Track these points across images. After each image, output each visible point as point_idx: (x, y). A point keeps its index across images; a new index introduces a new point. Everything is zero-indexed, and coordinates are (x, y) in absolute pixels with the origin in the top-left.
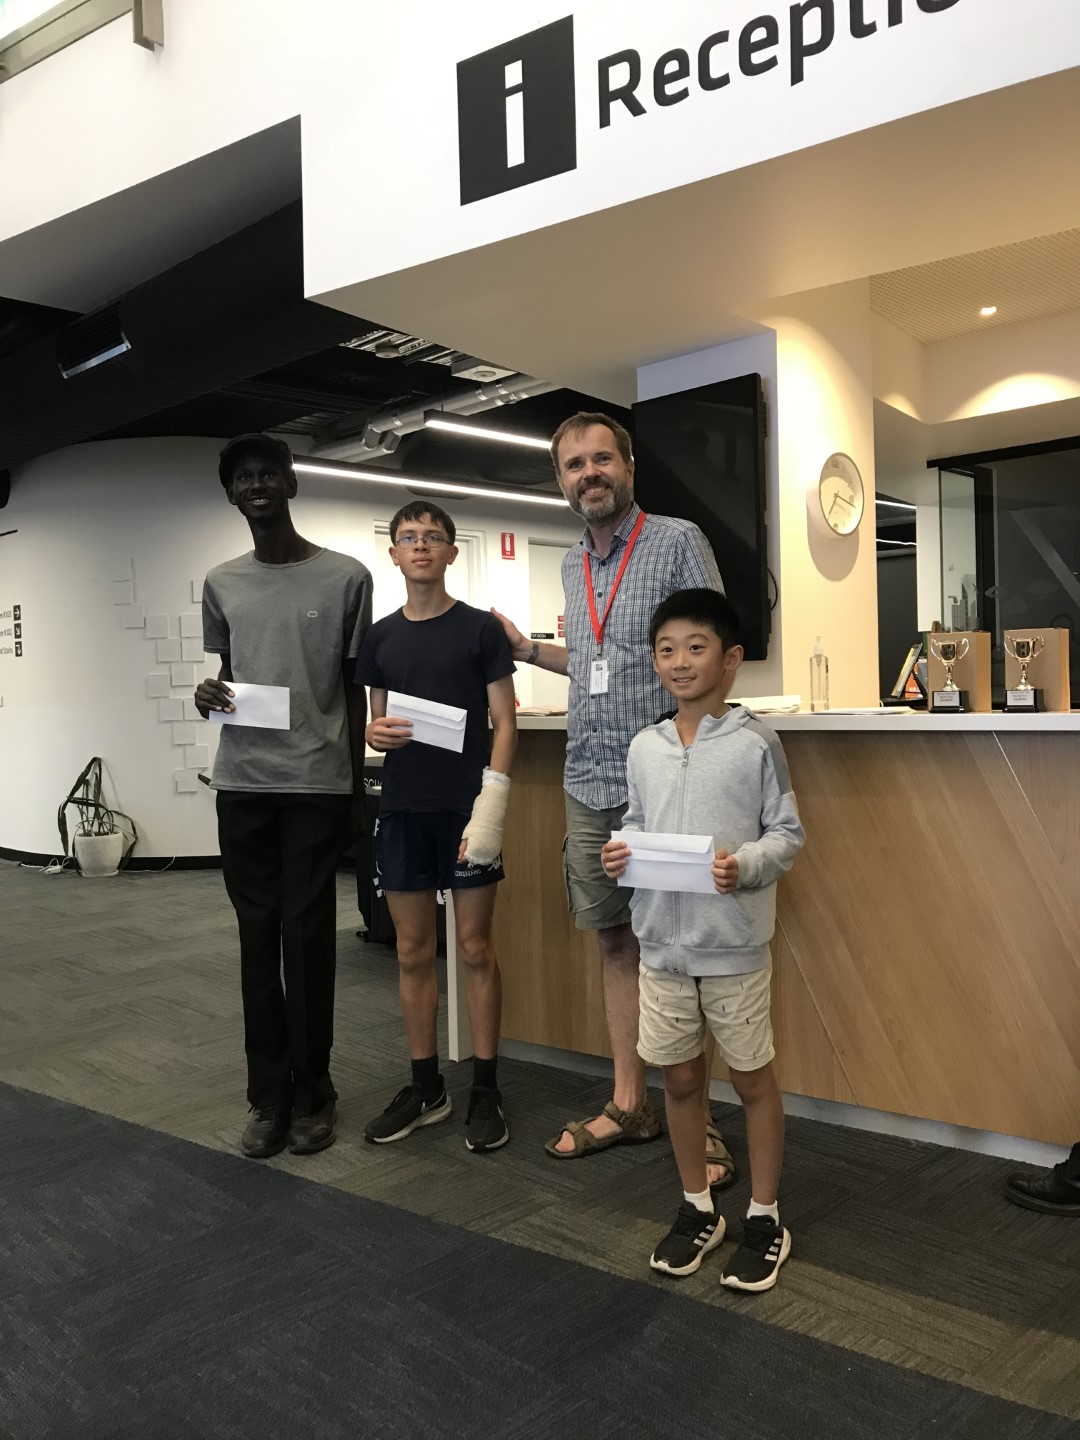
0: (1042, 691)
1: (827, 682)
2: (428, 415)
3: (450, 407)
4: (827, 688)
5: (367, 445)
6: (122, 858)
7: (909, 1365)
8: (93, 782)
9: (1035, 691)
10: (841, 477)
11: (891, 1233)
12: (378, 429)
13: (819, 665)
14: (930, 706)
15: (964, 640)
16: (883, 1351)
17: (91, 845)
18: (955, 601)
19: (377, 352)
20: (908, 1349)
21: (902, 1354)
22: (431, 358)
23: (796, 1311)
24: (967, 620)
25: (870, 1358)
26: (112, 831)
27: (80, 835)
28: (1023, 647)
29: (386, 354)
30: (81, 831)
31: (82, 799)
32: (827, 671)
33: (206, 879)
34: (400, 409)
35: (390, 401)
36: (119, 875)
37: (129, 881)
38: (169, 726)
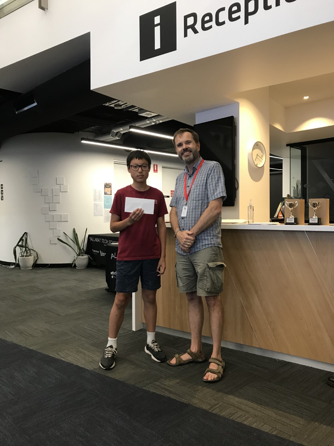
0: (320, 218)
1: (253, 214)
2: (131, 127)
3: (137, 125)
4: (253, 216)
5: (112, 136)
6: (33, 264)
8: (25, 240)
9: (318, 219)
10: (259, 149)
12: (115, 131)
13: (251, 209)
14: (285, 222)
15: (296, 202)
16: (266, 428)
17: (23, 260)
18: (294, 188)
19: (115, 107)
21: (272, 429)
22: (131, 109)
24: (298, 194)
25: (261, 431)
26: (30, 255)
28: (315, 204)
29: (118, 108)
30: (21, 255)
31: (21, 245)
32: (253, 211)
33: (60, 271)
34: (122, 125)
35: (119, 122)
36: (32, 269)
37: (36, 271)
38: (49, 223)
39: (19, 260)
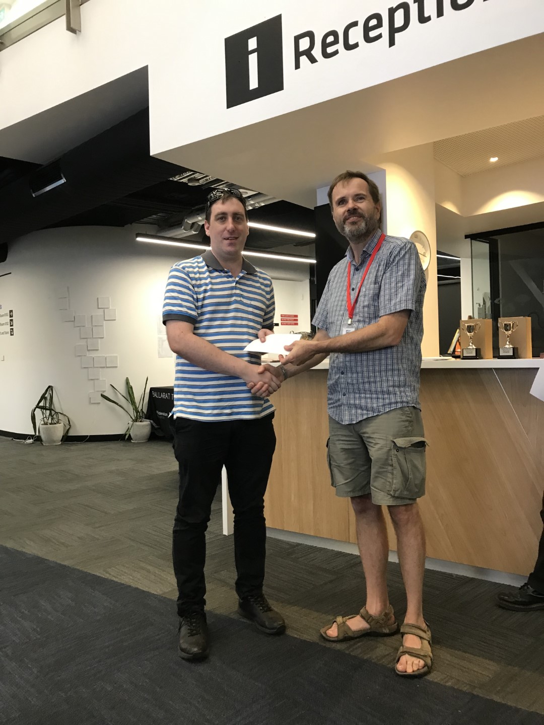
0: (517, 348)
5: (184, 229)
6: (63, 436)
8: (49, 398)
9: (514, 348)
10: (420, 243)
12: (190, 222)
14: (461, 357)
16: (435, 677)
17: (47, 429)
18: (480, 306)
19: (189, 183)
20: (448, 676)
22: (215, 185)
24: (485, 314)
26: (58, 422)
28: (508, 326)
29: (194, 183)
30: (43, 422)
31: (43, 406)
33: (105, 447)
34: (201, 211)
35: (197, 207)
36: (62, 444)
37: (67, 447)
38: (86, 370)
39: (40, 430)
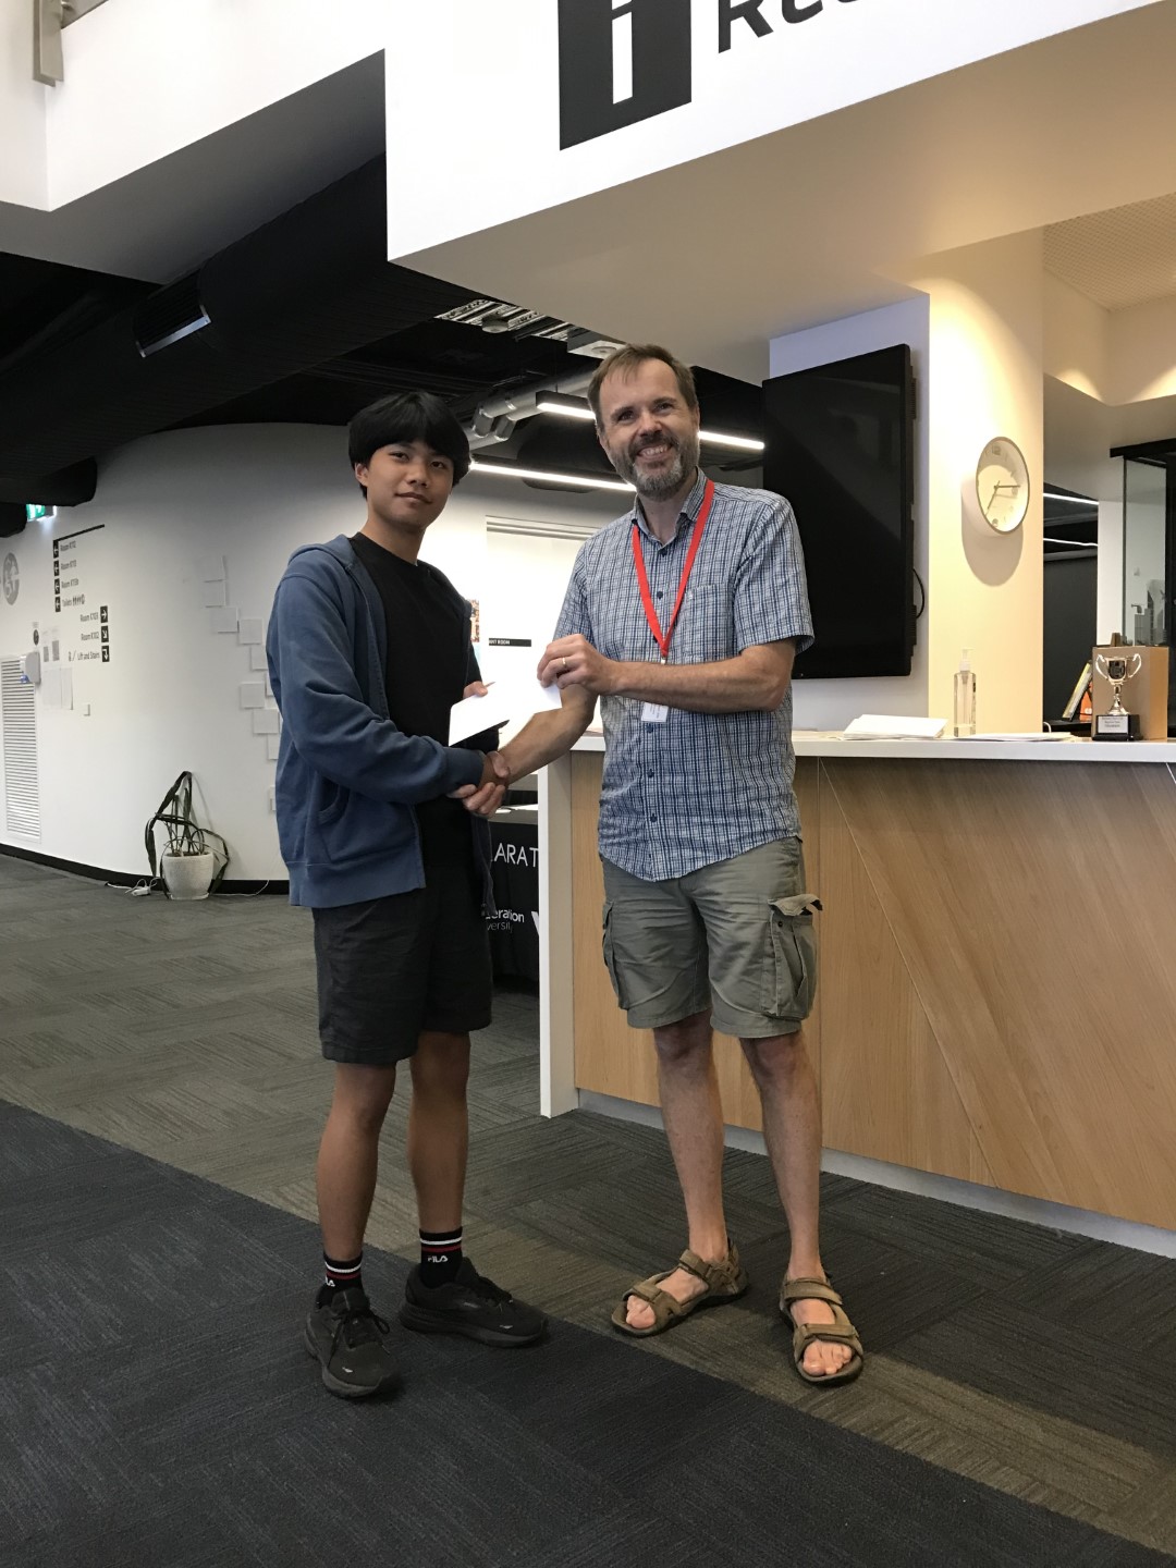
1: (974, 704)
2: (540, 398)
3: (563, 388)
4: (974, 710)
5: (478, 431)
6: (213, 881)
7: (1036, 1499)
8: (183, 798)
10: (1005, 466)
11: (1024, 1340)
12: (490, 414)
13: (965, 682)
14: (1094, 733)
15: (1136, 656)
16: (1005, 1481)
19: (485, 326)
20: (1035, 1480)
21: (1028, 1485)
22: (543, 332)
23: (908, 1427)
25: (990, 1488)
26: (202, 852)
27: (168, 855)
29: (495, 327)
30: (170, 851)
31: (171, 816)
32: (974, 690)
34: (513, 391)
35: (502, 382)
36: (209, 898)
37: (219, 905)
38: (263, 738)
39: (165, 868)
